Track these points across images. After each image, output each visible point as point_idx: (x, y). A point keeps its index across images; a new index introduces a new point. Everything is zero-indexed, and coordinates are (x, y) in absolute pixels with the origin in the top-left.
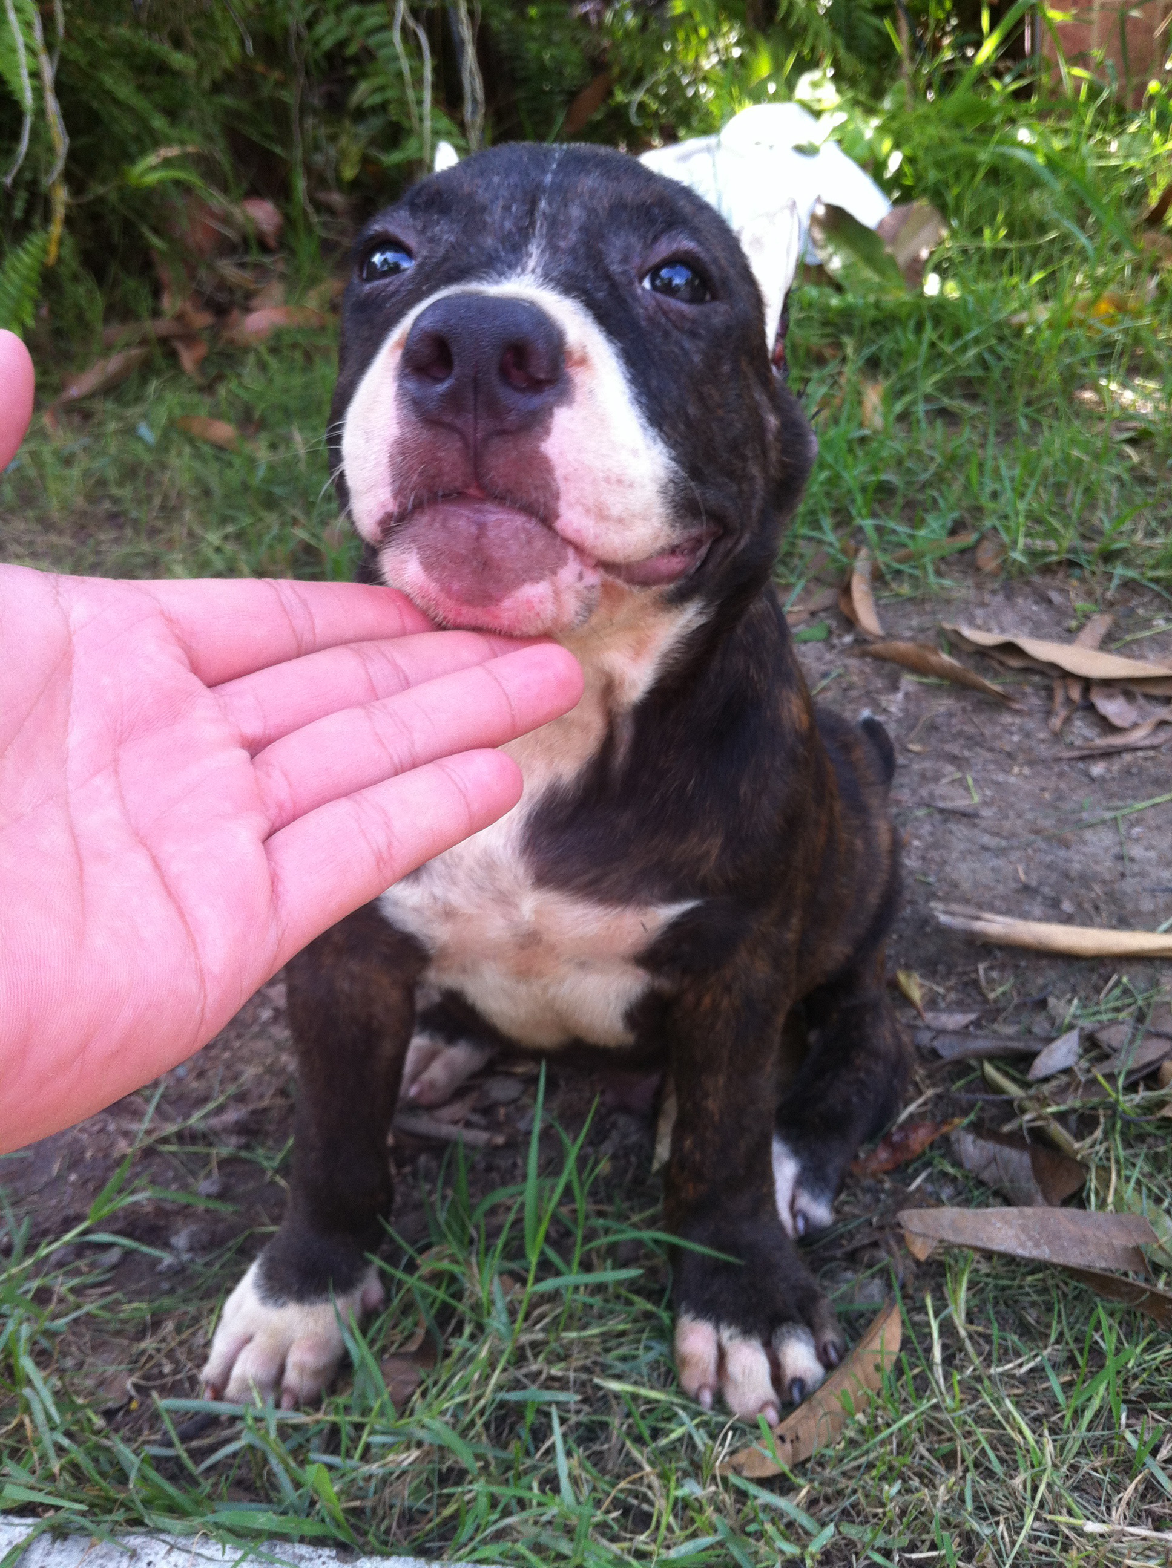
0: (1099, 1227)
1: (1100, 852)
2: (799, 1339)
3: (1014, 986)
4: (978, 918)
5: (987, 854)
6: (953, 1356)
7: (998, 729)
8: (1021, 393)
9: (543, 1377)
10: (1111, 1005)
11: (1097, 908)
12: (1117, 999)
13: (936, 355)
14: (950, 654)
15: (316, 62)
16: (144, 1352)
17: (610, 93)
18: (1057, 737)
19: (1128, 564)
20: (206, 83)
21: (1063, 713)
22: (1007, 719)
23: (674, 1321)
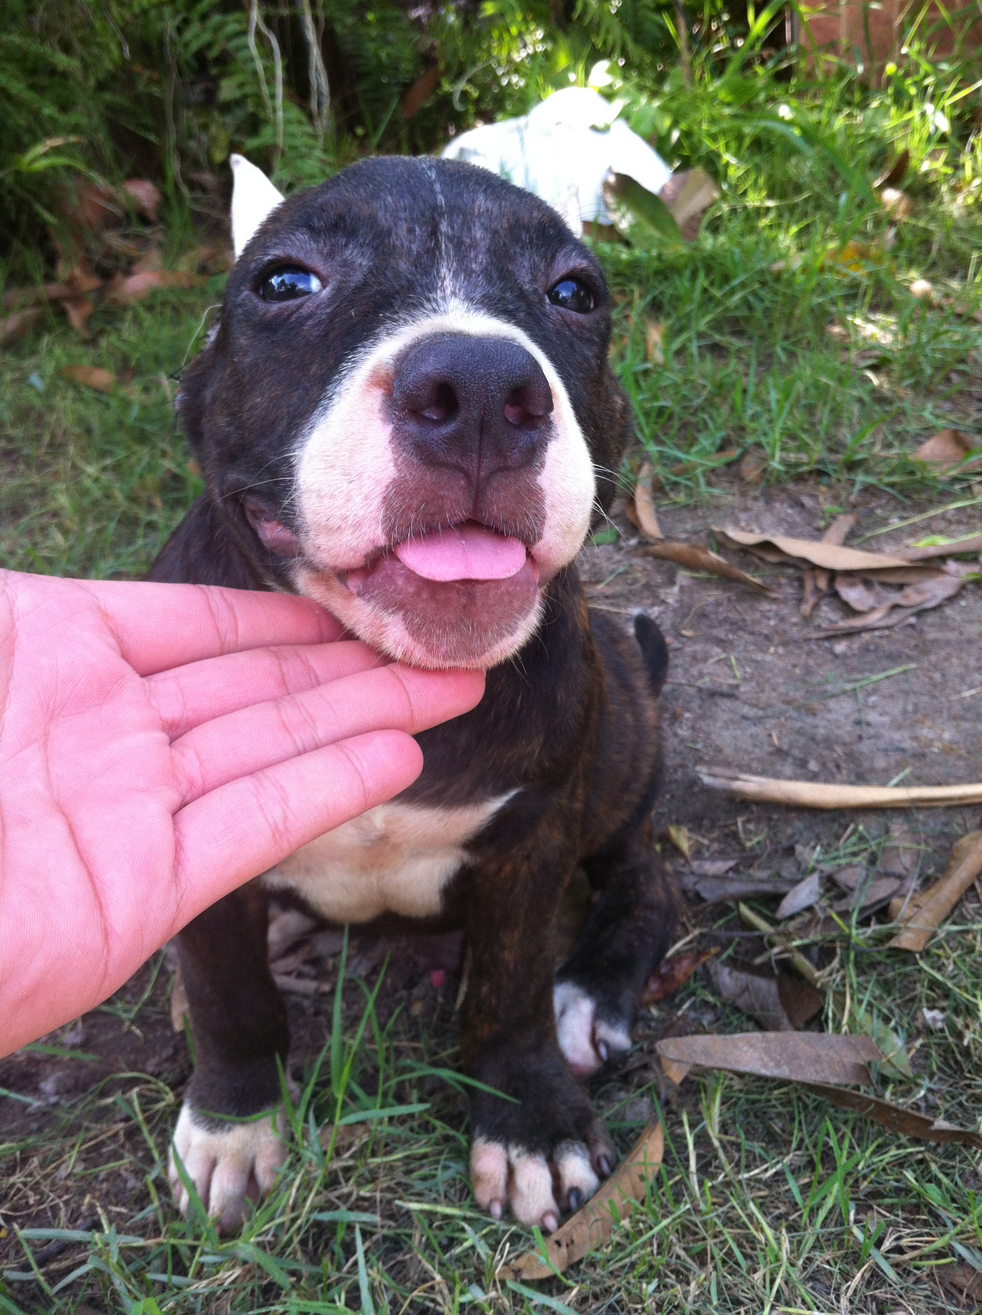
0: (832, 1047)
1: (842, 718)
2: (576, 1154)
3: (768, 837)
4: (737, 779)
5: (747, 723)
6: (709, 1164)
7: (758, 616)
8: (780, 330)
9: (354, 1197)
10: (849, 850)
11: (838, 767)
12: (854, 844)
13: (708, 300)
14: (718, 552)
15: (187, 62)
16: (13, 1185)
17: (438, 85)
18: (807, 620)
19: (868, 472)
20: (92, 82)
21: (812, 600)
22: (765, 606)
23: (470, 1142)
